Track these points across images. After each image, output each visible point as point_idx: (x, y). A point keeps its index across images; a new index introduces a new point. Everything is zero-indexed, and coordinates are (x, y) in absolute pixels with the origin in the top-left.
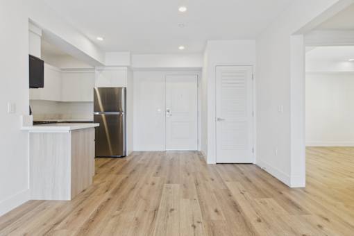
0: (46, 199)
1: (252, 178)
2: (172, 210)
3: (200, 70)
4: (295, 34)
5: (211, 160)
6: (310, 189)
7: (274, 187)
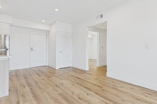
3: (49, 31)
4: (87, 27)
5: (57, 68)
6: (91, 70)
7: (84, 72)
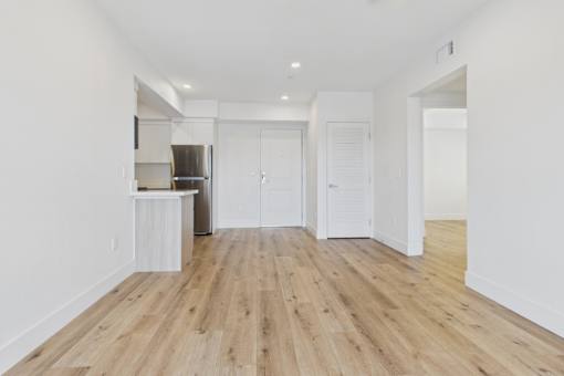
0: (154, 270)
1: (369, 250)
2: (291, 274)
3: (306, 124)
5: (321, 235)
6: (427, 256)
